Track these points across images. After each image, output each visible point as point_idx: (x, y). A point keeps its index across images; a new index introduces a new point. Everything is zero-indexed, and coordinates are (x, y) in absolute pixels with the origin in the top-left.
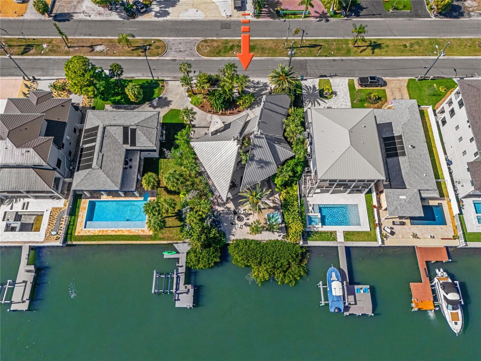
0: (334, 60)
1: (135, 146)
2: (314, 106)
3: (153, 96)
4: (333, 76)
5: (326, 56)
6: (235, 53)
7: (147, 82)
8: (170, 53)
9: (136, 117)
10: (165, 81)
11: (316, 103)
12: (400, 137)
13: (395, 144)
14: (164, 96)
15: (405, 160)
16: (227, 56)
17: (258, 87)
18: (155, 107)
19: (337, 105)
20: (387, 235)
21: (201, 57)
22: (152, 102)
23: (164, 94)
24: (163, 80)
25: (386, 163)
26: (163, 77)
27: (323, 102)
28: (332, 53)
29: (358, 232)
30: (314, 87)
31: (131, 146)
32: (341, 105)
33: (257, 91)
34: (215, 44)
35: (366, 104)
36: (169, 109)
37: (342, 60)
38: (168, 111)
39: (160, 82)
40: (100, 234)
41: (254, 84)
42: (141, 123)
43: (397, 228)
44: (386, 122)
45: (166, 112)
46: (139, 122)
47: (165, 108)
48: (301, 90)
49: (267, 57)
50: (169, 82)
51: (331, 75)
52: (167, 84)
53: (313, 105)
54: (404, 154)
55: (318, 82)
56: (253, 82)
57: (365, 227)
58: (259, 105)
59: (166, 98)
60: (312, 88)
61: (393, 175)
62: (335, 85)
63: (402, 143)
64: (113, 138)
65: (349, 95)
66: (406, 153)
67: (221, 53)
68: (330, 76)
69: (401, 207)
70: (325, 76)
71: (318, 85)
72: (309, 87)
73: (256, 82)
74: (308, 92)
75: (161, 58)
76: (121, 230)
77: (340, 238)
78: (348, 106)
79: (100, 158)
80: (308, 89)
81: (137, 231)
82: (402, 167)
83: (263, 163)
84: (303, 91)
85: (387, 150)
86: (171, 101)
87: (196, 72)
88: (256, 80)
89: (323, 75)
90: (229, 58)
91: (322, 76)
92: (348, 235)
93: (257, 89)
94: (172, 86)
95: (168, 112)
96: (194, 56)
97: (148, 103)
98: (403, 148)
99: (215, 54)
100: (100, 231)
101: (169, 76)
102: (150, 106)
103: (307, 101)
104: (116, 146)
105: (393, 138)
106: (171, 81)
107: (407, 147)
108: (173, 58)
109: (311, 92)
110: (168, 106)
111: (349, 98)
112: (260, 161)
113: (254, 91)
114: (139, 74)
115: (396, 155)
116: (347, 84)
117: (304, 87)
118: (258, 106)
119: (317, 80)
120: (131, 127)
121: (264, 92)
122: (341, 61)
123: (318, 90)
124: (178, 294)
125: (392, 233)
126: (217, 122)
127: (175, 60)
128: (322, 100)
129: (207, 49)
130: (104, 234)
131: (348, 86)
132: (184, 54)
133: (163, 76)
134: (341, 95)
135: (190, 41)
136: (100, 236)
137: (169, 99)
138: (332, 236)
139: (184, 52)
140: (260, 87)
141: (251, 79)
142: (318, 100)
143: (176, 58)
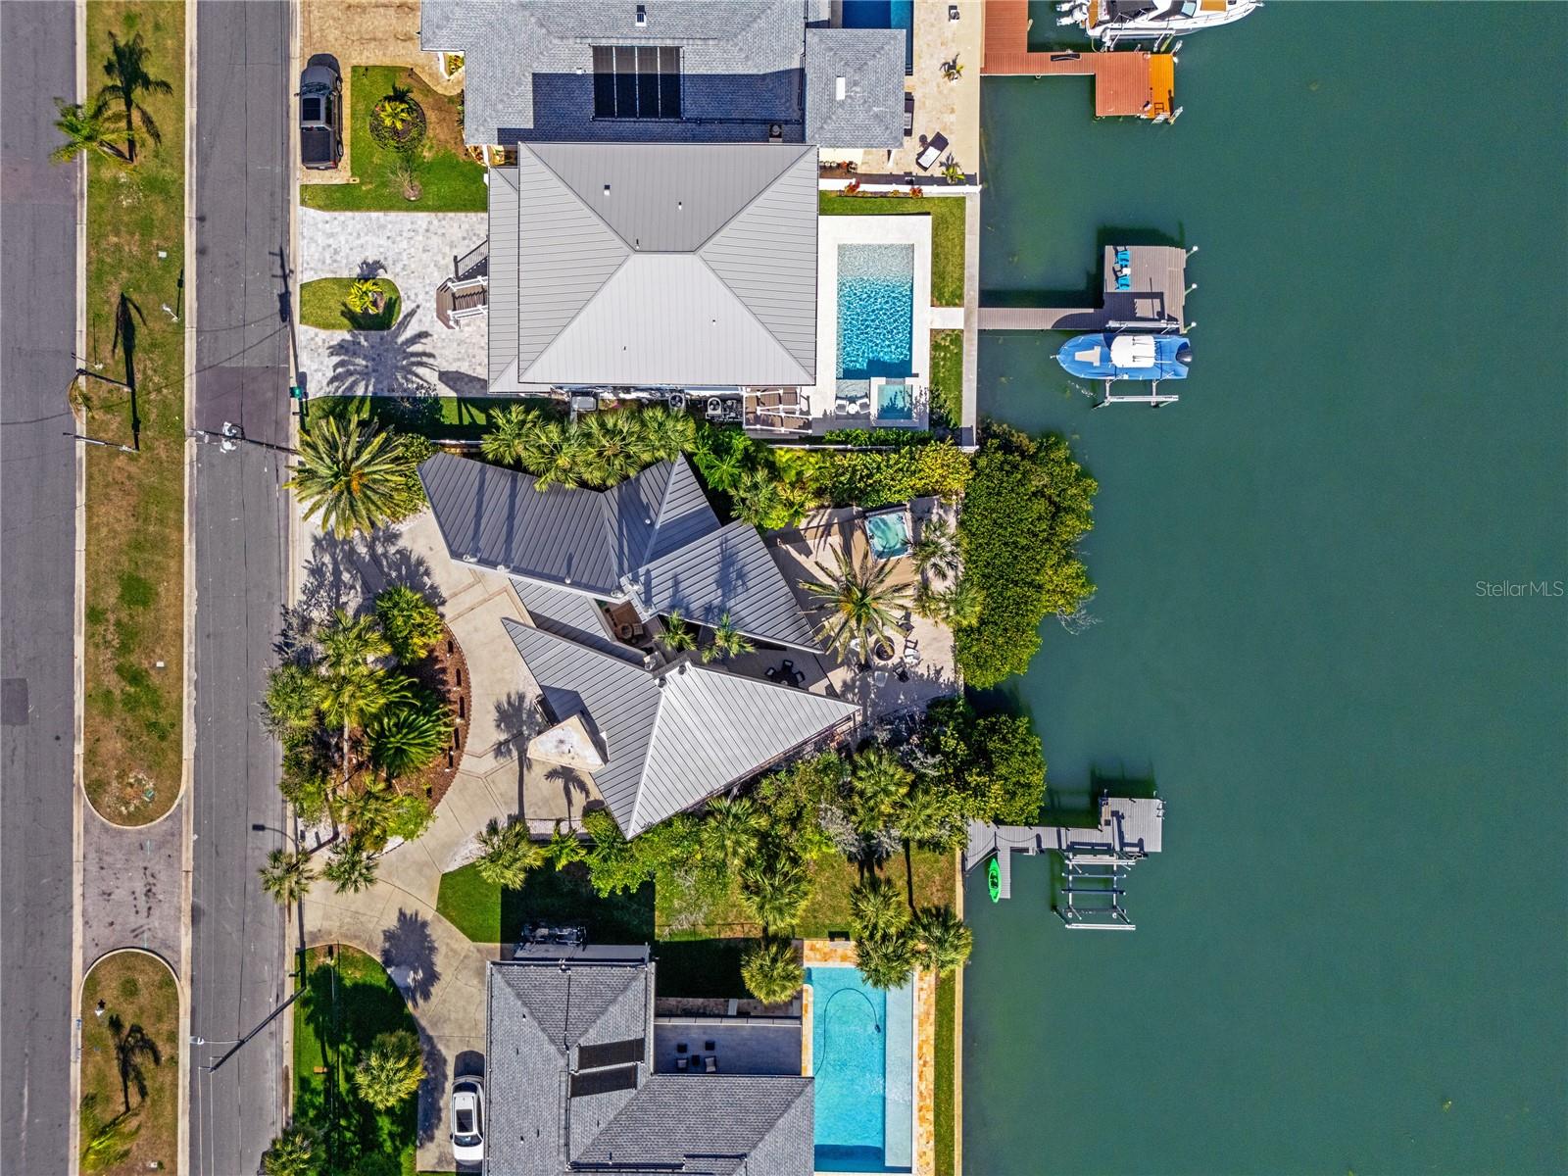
0: (201, 251)
1: (642, 1041)
2: (431, 355)
3: (380, 988)
4: (283, 267)
5: (181, 283)
6: (160, 664)
7: (309, 1019)
8: (160, 935)
9: (524, 1049)
10: (303, 943)
11: (417, 348)
12: (600, 53)
13: (626, 79)
14: (380, 942)
15: (696, 52)
16: (174, 696)
17: (337, 573)
18: (432, 977)
19: (426, 267)
20: (944, 160)
21: (180, 806)
22: (408, 989)
23: (370, 945)
24: (301, 953)
25: (700, 121)
26: (282, 955)
27: (414, 320)
28: (162, 254)
29: (935, 255)
30: (339, 349)
31: (641, 1058)
32: (425, 251)
33: (354, 577)
34: (116, 745)
35: (426, 154)
36: (440, 921)
37: (201, 219)
38: (449, 924)
39: (311, 968)
40: (931, 1116)
41: (320, 586)
42: (551, 1031)
43: (924, 125)
44: (530, 96)
45: (454, 928)
47: (434, 937)
48: (356, 402)
49: (181, 530)
50: (307, 928)
51: (279, 272)
52: (315, 937)
53: (425, 359)
54: (672, 54)
55: (317, 330)
56: (311, 593)
57: (917, 231)
58: (422, 569)
59: (389, 936)
60: (346, 358)
61: (745, 107)
62: (328, 261)
63: (625, 52)
64: (616, 1129)
65: (381, 214)
66: (669, 43)
67: (162, 720)
68: (285, 277)
69: (876, 103)
70: (285, 298)
71: (328, 332)
72: (340, 370)
73: (312, 580)
74: (365, 375)
75: (185, 968)
76: (920, 1048)
77: (952, 318)
78: (430, 223)
80: (350, 373)
81: (924, 995)
82: (721, 70)
83: (730, 573)
84: (360, 391)
85: (649, 111)
86: (402, 914)
87: (261, 822)
88: (299, 578)
89: (278, 305)
90: (188, 690)
91: (285, 312)
92: (944, 294)
93: (346, 576)
94: (326, 917)
95: (453, 921)
96: (175, 834)
97: (410, 1005)
98: (647, 52)
99: (164, 744)
100: (922, 1119)
101: (276, 933)
102: (427, 996)
103: (407, 380)
104: (644, 1110)
105: (601, 81)
106: (305, 922)
107: (638, 34)
108: (186, 919)
109: (364, 363)
110: (424, 924)
111: (393, 215)
112: (724, 583)
113: (353, 587)
114: (269, 1054)
115: (673, 81)
116: (327, 215)
117: (337, 389)
118: (427, 573)
119: (304, 332)
120: (574, 1066)
121: (362, 550)
122: (207, 224)
123: (354, 335)
124: (1123, 844)
125: (940, 142)
126: (562, 742)
127: (196, 914)
128: (404, 324)
129: (139, 781)
130: (930, 1102)
131: (336, 214)
132: (163, 877)
133: (276, 953)
134: (380, 246)
135: (92, 855)
136: (937, 1117)
137: (391, 922)
138: (945, 345)
139: (153, 876)
140: (335, 563)
141: (295, 598)
142: (401, 339)
143: (186, 908)
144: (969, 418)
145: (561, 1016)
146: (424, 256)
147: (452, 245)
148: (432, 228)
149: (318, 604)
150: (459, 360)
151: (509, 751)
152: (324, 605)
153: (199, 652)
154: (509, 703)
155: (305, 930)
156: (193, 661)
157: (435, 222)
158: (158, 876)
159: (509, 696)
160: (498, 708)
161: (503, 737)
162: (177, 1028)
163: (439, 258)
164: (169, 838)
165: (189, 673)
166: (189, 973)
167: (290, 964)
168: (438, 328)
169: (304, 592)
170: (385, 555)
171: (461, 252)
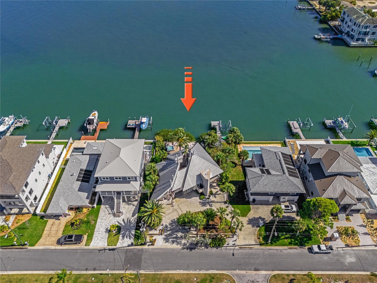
0: (95, 269)
1: (260, 169)
2: (128, 219)
3: (265, 228)
4: (102, 250)
5: (101, 274)
6: (195, 279)
7: (275, 242)
8: (263, 279)
9: (265, 184)
10: (258, 244)
11: (126, 221)
12: (78, 180)
13: (83, 177)
14: (255, 228)
15: (82, 167)
16: (203, 275)
17: (174, 238)
18: (260, 218)
19: (109, 220)
21: (230, 274)
22: (264, 222)
23: (256, 230)
24: (261, 245)
25: (94, 168)
26: (262, 249)
27: (120, 222)
28: (93, 279)
30: (123, 237)
31: (263, 169)
32: (106, 220)
33: (175, 235)
35: (85, 219)
36: (248, 216)
37: (87, 270)
38: (248, 215)
39: (263, 242)
41: (176, 241)
42: (260, 178)
44: (81, 192)
45: (249, 214)
46: (262, 178)
47: (252, 218)
48: (136, 234)
49: (162, 274)
50: (254, 243)
51: (104, 251)
52: (256, 242)
53: (128, 220)
54: (81, 170)
55: (118, 242)
56: (178, 243)
58: (173, 221)
59: (253, 226)
60: (126, 236)
61: (94, 162)
62: (103, 240)
63: (79, 176)
64: (276, 170)
65: (96, 229)
66: (79, 170)
67: (209, 278)
68: (105, 250)
70: (110, 250)
71: (119, 240)
72: (128, 237)
73: (175, 243)
74: (130, 232)
75: (270, 272)
78: (100, 219)
79: (278, 157)
80: (129, 235)
82: (87, 164)
84: (134, 233)
85: (90, 175)
86: (248, 224)
87: (232, 254)
88: (175, 246)
89: (111, 251)
90: (201, 272)
91: (113, 250)
93: (175, 236)
94: (251, 239)
95: (247, 214)
96: (237, 275)
97: (267, 222)
98: (80, 173)
99: (215, 277)
101: (257, 250)
102: (264, 219)
103: (133, 223)
105: (82, 181)
106: (253, 244)
107: (76, 175)
108: (258, 272)
109: (128, 232)
110: (249, 219)
111: (97, 226)
113: (177, 234)
114: (286, 252)
115: (86, 171)
116: (93, 240)
117: (132, 238)
118: (174, 220)
119: (119, 245)
120: (265, 174)
121: (169, 232)
122: (89, 268)
123: (121, 234)
127: (256, 270)
128: (121, 224)
131: (93, 238)
132: (248, 278)
133: (262, 250)
134: (103, 229)
137: (250, 226)
139: (249, 281)
140: (171, 238)
141: (179, 247)
142: (124, 224)
143: (255, 272)
144: (152, 141)
145: (257, 178)
146: (107, 220)
147: (106, 215)
148: (101, 218)
149: (181, 242)
150: (130, 213)
151: (211, 204)
152: (181, 240)
153: (192, 269)
155: (255, 244)
156: (194, 271)
157: (100, 218)
158: (248, 280)
159: (200, 204)
160: (203, 206)
161: (208, 205)
162: (285, 274)
163: (108, 217)
164: (238, 276)
165: (197, 272)
166: (271, 271)
167: (263, 247)
168: (122, 217)
169: (178, 245)
170: (170, 228)
171: (107, 213)
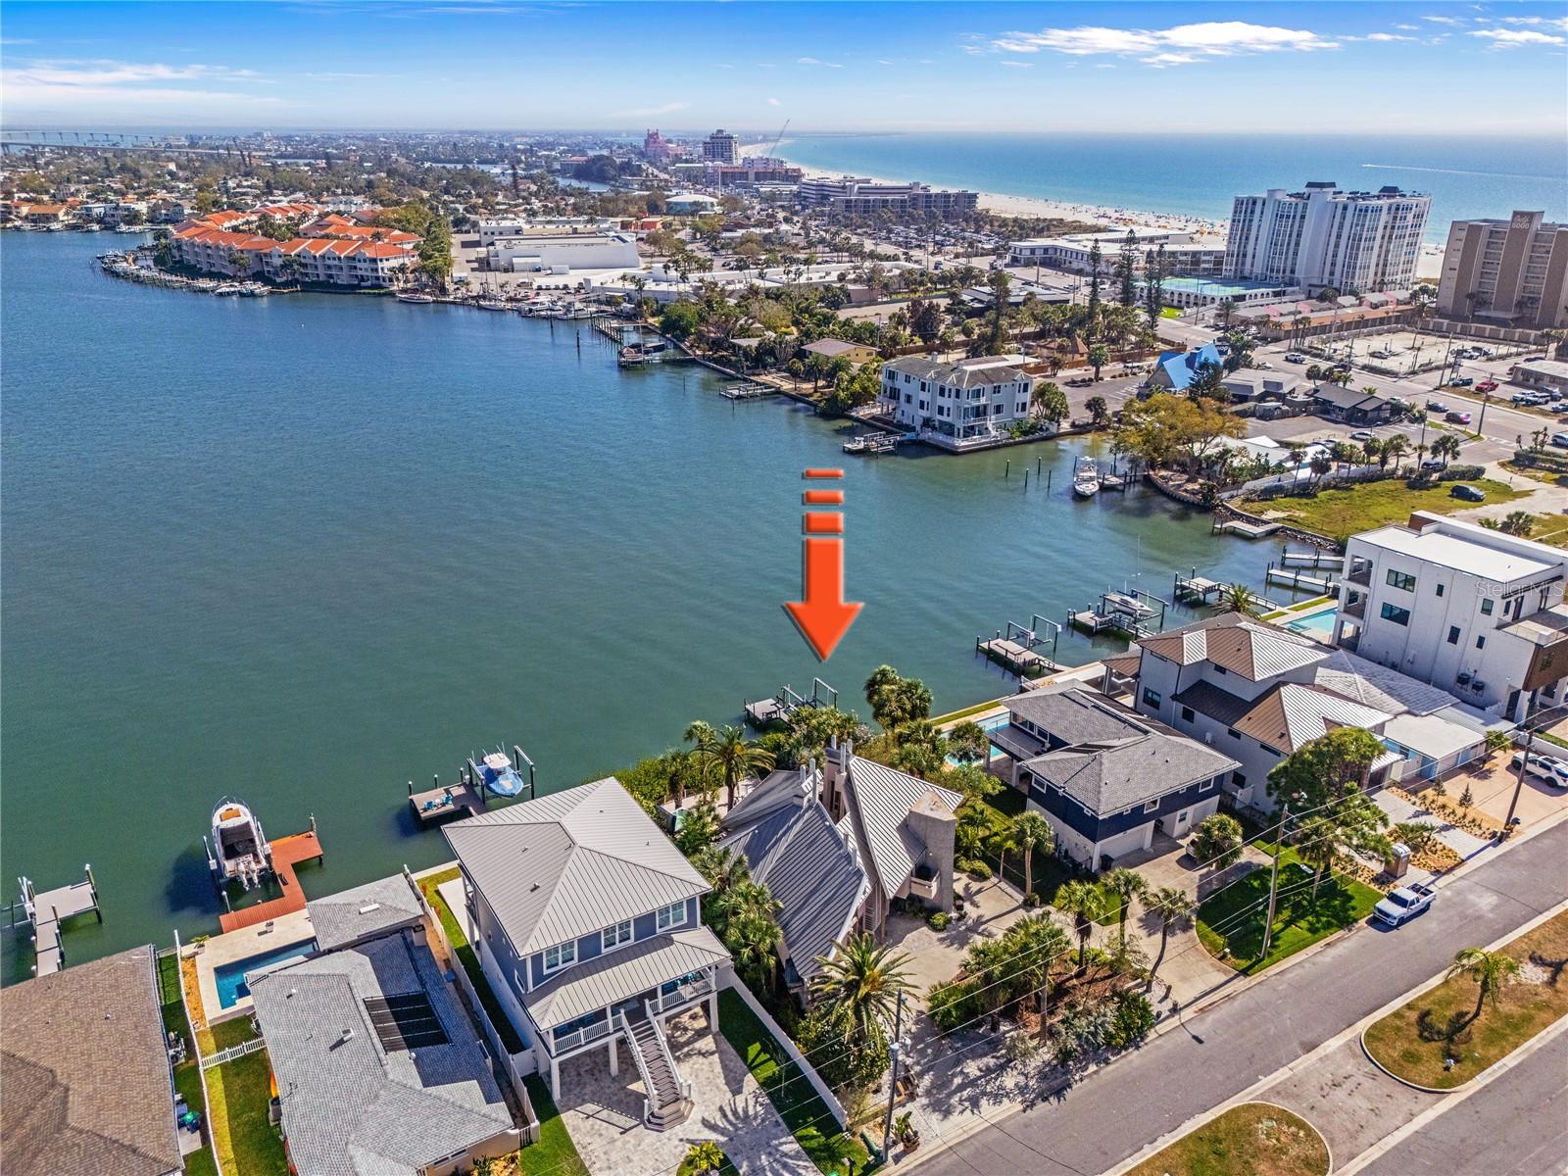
2: (721, 1109)
8: (1353, 1060)
10: (1236, 976)
11: (721, 1123)
12: (390, 1047)
13: (403, 1029)
14: (1183, 935)
15: (363, 991)
16: (1177, 1151)
17: (961, 1088)
19: (645, 1153)
21: (1253, 1099)
23: (1191, 941)
24: (1244, 973)
25: (423, 983)
26: (1260, 984)
27: (698, 1137)
32: (630, 1160)
33: (954, 1075)
39: (1245, 963)
41: (984, 1093)
48: (807, 1144)
52: (1225, 971)
53: (728, 1113)
54: (371, 1005)
56: (997, 1097)
59: (1172, 933)
63: (381, 1033)
66: (362, 1007)
67: (1207, 1149)
73: (985, 1102)
74: (773, 1151)
75: (1350, 1034)
78: (600, 1169)
82: (373, 978)
84: (796, 1146)
85: (429, 1012)
87: (1195, 1041)
90: (1162, 1144)
93: (958, 1081)
94: (1205, 971)
96: (1276, 1091)
98: (375, 1020)
99: (1221, 1136)
101: (1250, 993)
103: (757, 1114)
106: (1222, 981)
108: (1320, 1052)
109: (764, 1157)
113: (961, 1072)
114: (1327, 960)
115: (392, 1002)
117: (806, 1168)
120: (1101, 751)
121: (927, 1080)
127: (1310, 1047)
129: (1268, 1136)
132: (1314, 1083)
133: (1264, 987)
135: (1364, 1141)
139: (1322, 1089)
140: (955, 1092)
141: (1011, 1107)
142: (723, 1139)
143: (1314, 1056)
146: (635, 1158)
147: (613, 1141)
148: (605, 1165)
149: (1000, 1088)
150: (718, 1088)
152: (997, 1083)
153: (1126, 1153)
154: (952, 944)
155: (1226, 978)
156: (1137, 1155)
157: (597, 1166)
158: (1318, 1086)
159: (947, 946)
160: (962, 948)
161: (977, 937)
162: (1389, 1016)
163: (629, 1146)
164: (1283, 1093)
165: (1148, 1152)
166: (1348, 1030)
167: (1257, 978)
168: (696, 1114)
169: (1001, 1102)
170: (918, 1063)
171: (615, 1132)
